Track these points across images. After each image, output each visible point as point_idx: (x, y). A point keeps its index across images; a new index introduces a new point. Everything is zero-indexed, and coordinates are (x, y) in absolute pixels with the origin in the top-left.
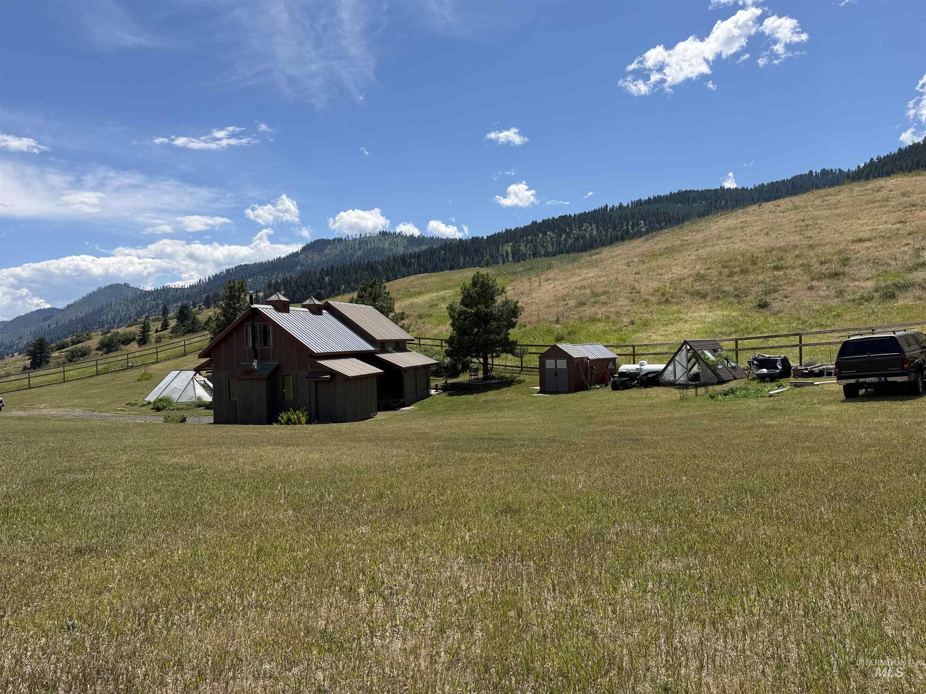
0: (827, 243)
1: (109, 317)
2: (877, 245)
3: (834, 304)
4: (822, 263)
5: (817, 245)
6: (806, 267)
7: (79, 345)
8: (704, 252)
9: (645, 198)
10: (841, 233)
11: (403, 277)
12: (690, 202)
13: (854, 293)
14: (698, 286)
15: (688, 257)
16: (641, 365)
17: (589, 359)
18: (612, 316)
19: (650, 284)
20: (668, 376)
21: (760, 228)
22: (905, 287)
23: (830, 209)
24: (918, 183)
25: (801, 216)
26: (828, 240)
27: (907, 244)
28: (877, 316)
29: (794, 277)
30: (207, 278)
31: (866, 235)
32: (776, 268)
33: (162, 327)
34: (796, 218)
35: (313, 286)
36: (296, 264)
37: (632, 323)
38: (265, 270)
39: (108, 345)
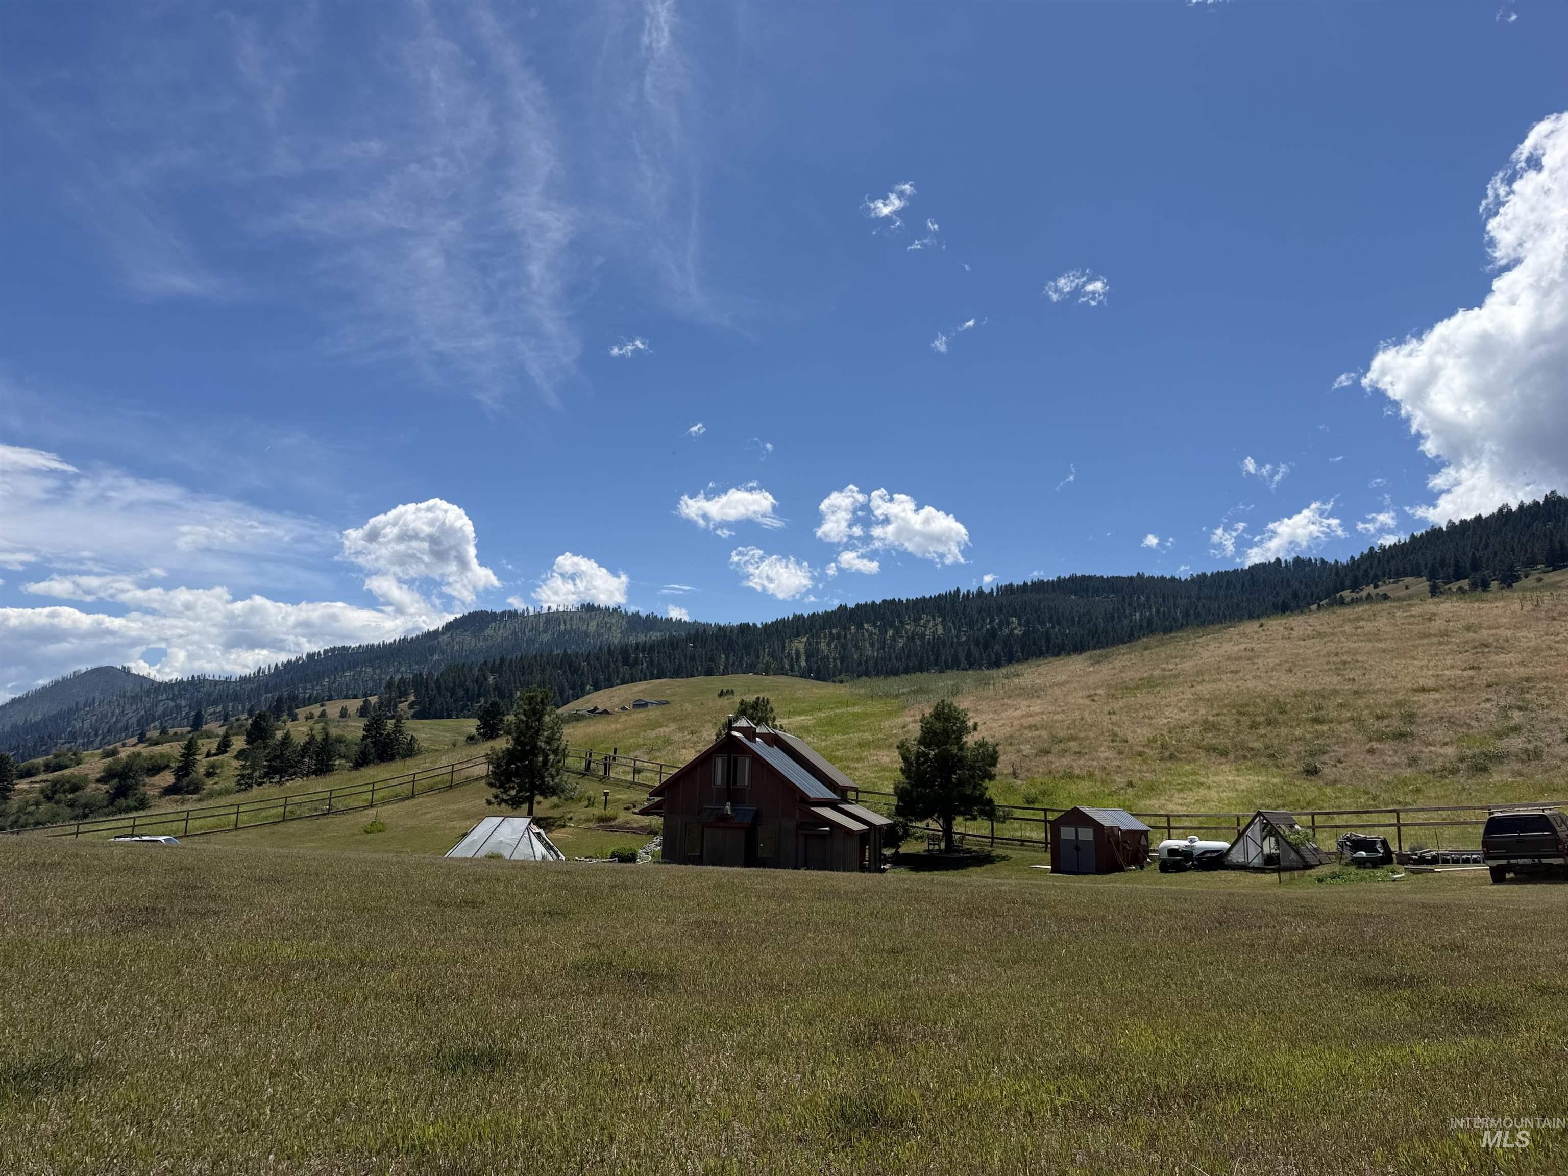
0: (1380, 690)
1: (87, 724)
2: (1448, 697)
3: (1408, 775)
4: (1378, 718)
5: (1365, 692)
6: (1357, 721)
7: (66, 772)
8: (1204, 689)
9: (1018, 582)
10: (1394, 678)
11: (622, 683)
12: (1090, 594)
13: (1432, 762)
14: (1210, 739)
15: (1181, 696)
16: (1192, 841)
17: (1120, 830)
18: (1097, 772)
19: (1139, 731)
20: (1237, 857)
21: (1277, 661)
22: (1500, 758)
23: (1370, 641)
24: (1483, 613)
25: (1331, 647)
26: (1379, 686)
27: (1488, 700)
28: (1470, 794)
29: (1345, 735)
30: (273, 666)
31: (1431, 683)
32: (1317, 720)
33: (219, 748)
34: (1324, 651)
35: (467, 690)
36: (432, 650)
37: (1130, 784)
38: (377, 658)
39: (122, 774)
